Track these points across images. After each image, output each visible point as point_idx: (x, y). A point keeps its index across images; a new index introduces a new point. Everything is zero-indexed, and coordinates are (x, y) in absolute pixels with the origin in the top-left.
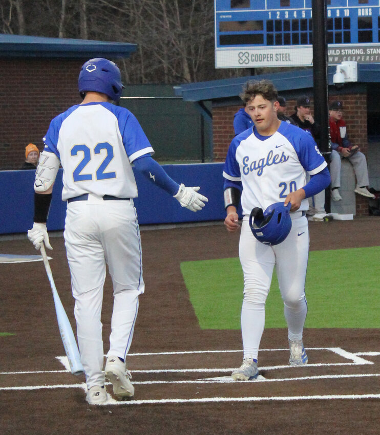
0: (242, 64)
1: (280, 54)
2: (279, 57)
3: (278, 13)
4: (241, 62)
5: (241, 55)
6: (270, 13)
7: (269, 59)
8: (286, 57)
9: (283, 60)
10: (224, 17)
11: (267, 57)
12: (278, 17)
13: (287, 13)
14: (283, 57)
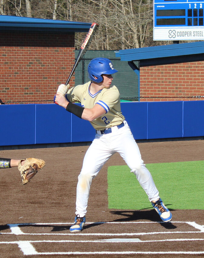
0: (170, 38)
1: (196, 32)
2: (195, 34)
3: (195, 5)
4: (170, 36)
5: (170, 32)
6: (190, 5)
7: (189, 35)
8: (200, 34)
9: (198, 36)
10: (160, 6)
11: (188, 34)
12: (195, 7)
13: (201, 5)
14: (198, 34)
